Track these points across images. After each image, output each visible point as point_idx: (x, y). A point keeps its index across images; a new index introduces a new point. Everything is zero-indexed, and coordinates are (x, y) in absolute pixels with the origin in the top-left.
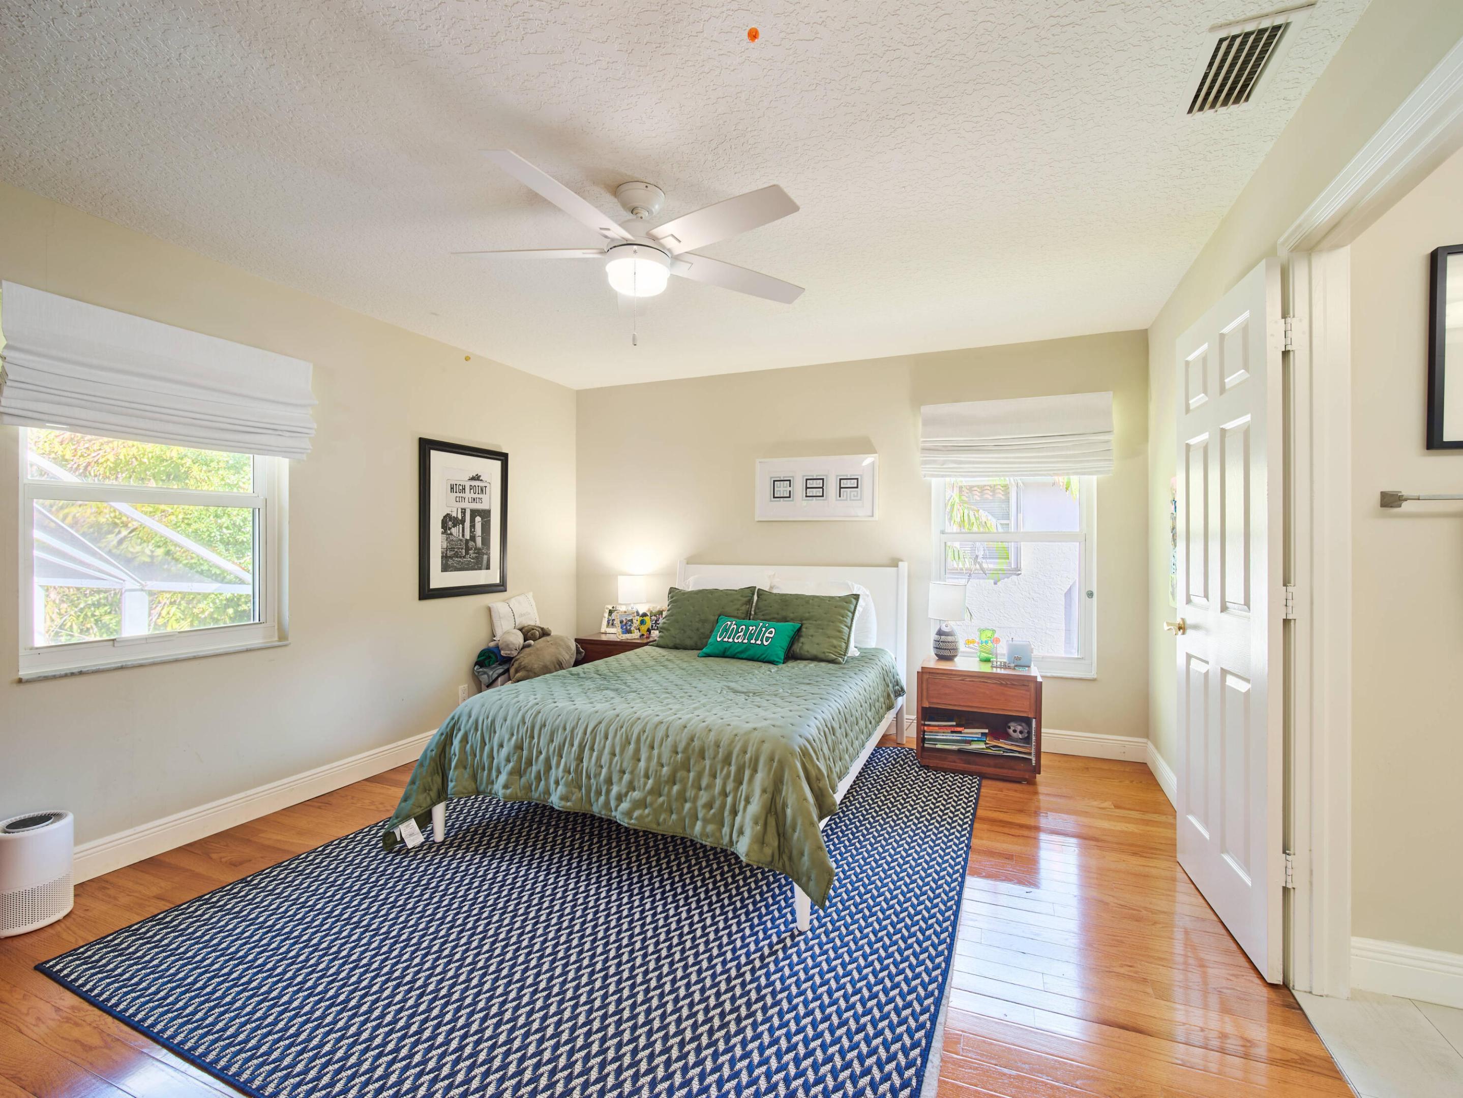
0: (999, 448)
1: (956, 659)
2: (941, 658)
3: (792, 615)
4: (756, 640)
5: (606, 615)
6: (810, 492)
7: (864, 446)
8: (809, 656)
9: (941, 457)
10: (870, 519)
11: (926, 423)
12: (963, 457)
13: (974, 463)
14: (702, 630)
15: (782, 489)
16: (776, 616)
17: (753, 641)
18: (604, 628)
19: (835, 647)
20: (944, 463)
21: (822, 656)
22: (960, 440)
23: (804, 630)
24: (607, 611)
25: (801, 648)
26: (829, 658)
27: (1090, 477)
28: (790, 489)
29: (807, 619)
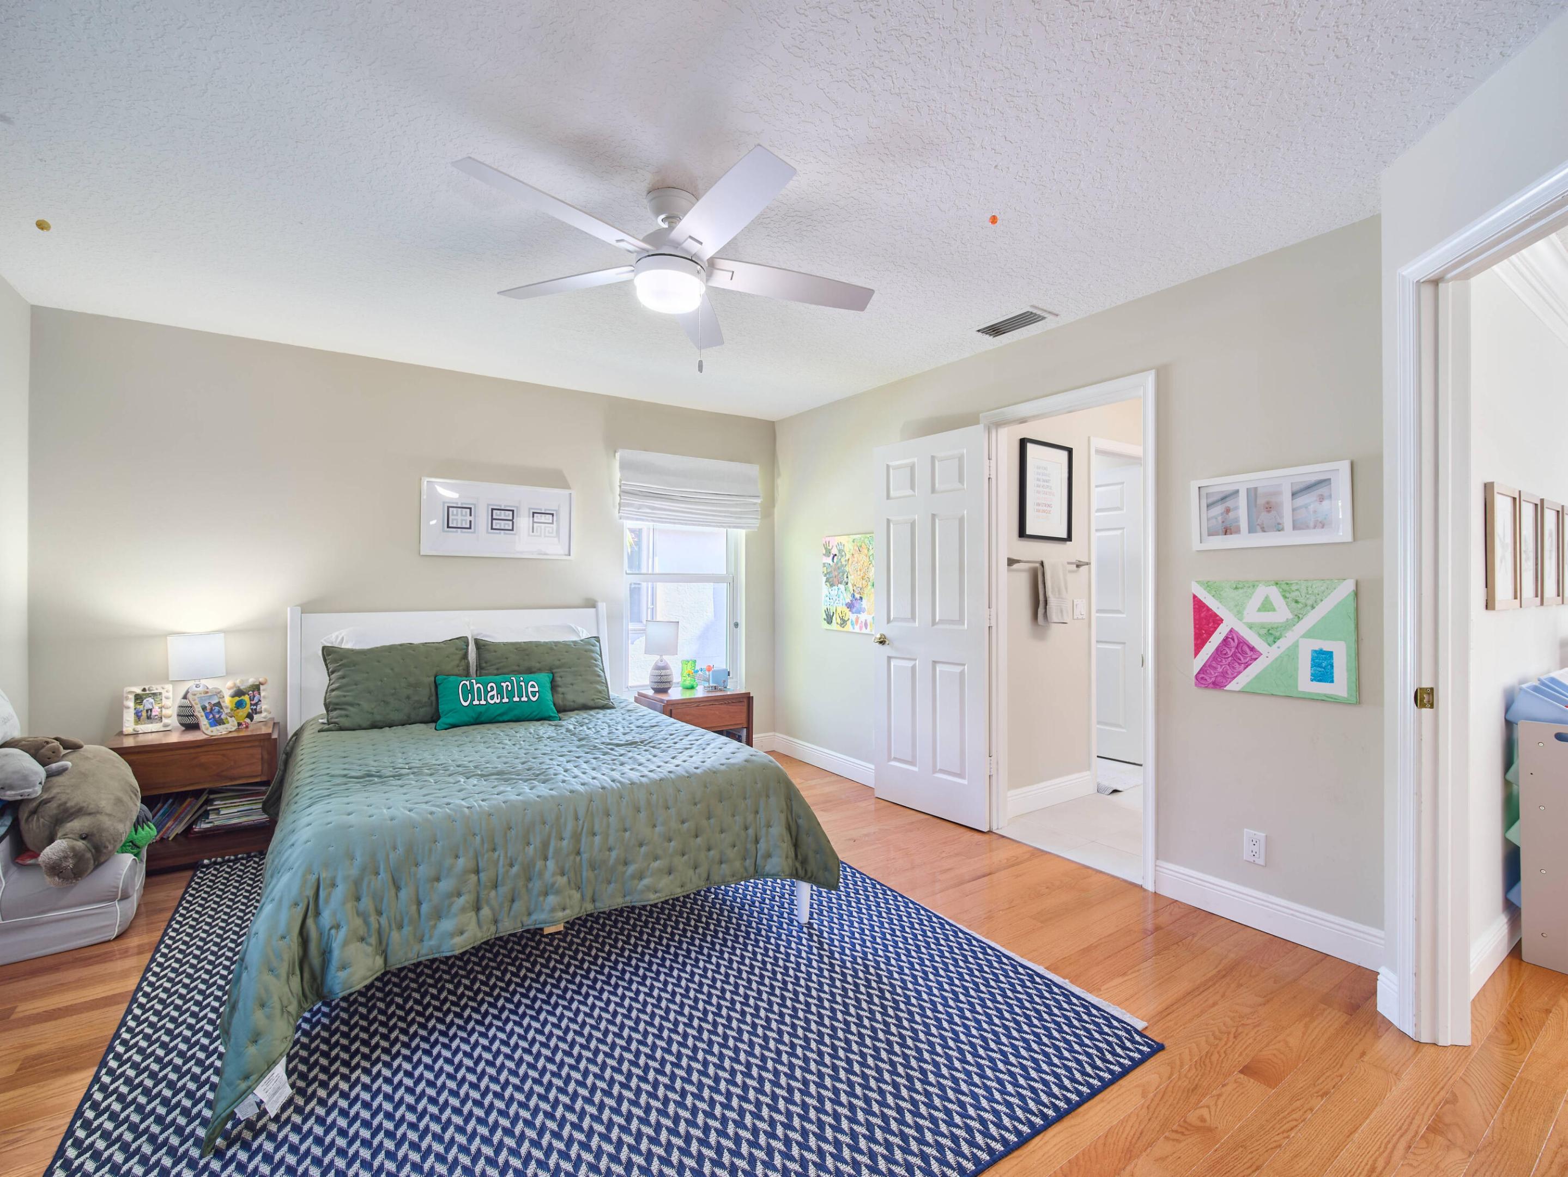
0: (684, 500)
1: (669, 691)
2: (658, 691)
3: (538, 665)
4: (520, 696)
5: (131, 704)
6: (496, 524)
7: (557, 479)
8: (576, 706)
9: (638, 502)
10: (568, 558)
11: (624, 466)
12: (657, 503)
13: (665, 510)
14: (416, 698)
15: (459, 518)
16: (516, 668)
17: (516, 699)
18: (129, 725)
19: (600, 692)
20: (640, 507)
21: (591, 703)
22: (655, 487)
23: (558, 679)
24: (132, 697)
25: (564, 699)
26: (600, 705)
27: (739, 530)
28: (472, 518)
29: (558, 667)
